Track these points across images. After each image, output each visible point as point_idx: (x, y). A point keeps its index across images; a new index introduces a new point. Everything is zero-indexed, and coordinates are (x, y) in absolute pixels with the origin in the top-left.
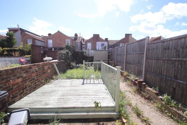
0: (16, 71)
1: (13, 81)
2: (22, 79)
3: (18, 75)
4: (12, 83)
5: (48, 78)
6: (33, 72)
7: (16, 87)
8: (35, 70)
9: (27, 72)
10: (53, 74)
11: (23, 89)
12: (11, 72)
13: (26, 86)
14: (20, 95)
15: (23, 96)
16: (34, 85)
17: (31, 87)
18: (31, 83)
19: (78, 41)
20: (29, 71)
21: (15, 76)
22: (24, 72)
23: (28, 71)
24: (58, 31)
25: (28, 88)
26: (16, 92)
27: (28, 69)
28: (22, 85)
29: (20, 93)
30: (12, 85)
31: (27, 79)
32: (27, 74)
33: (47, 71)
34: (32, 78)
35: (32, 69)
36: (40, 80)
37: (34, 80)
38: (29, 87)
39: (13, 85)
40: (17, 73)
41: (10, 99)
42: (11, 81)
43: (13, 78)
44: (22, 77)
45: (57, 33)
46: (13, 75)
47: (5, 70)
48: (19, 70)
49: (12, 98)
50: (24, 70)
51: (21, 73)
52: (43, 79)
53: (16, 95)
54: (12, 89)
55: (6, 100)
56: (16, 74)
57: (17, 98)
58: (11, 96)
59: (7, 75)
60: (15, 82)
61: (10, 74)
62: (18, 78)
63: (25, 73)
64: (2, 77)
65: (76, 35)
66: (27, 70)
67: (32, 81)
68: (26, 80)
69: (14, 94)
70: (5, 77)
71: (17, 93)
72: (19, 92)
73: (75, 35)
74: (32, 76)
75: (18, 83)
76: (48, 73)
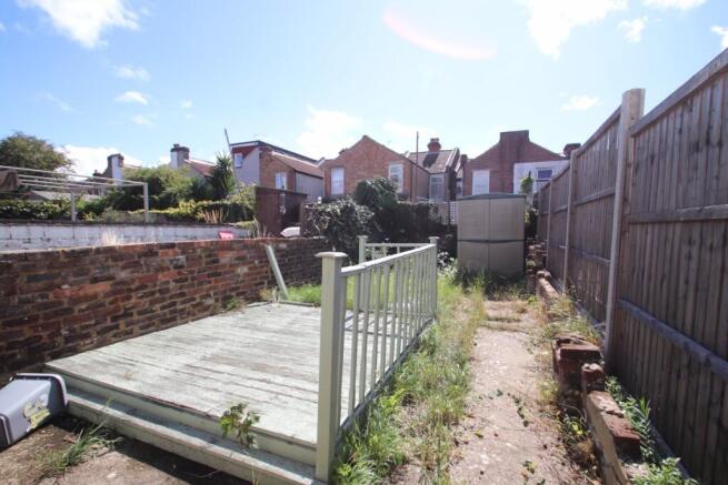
0: (87, 259)
1: (75, 288)
2: (112, 285)
3: (96, 272)
4: (68, 293)
5: (233, 294)
6: (161, 269)
7: (83, 307)
8: (171, 261)
9: (134, 265)
10: (263, 283)
11: (115, 319)
12: (66, 260)
13: (130, 309)
14: (98, 333)
15: (114, 339)
16: (166, 311)
17: (150, 315)
18: (152, 303)
19: (441, 166)
20: (142, 262)
21: (82, 272)
22: (121, 264)
23: (138, 262)
24: (365, 137)
25: (136, 317)
26: (87, 323)
27: (140, 257)
28: (111, 303)
29: (99, 327)
30: (71, 298)
31: (133, 287)
32: (133, 272)
33: (233, 271)
34: (155, 285)
35: (158, 259)
36: (197, 296)
37: (168, 295)
38: (139, 313)
39: (75, 300)
40: (91, 267)
41: (60, 340)
42: (65, 287)
43: (72, 279)
44: (110, 278)
45: (359, 143)
46: (75, 269)
47: (43, 253)
48: (101, 257)
49: (67, 340)
50: (122, 260)
51: (108, 267)
52: (209, 296)
53: (84, 332)
54: (69, 310)
55: (43, 341)
56: (89, 269)
57: (87, 342)
58: (64, 332)
59: (50, 267)
60: (81, 293)
61: (64, 266)
62: (95, 280)
63: (124, 268)
64: (33, 273)
65: (434, 145)
66: (136, 259)
67: (157, 295)
68: (130, 290)
69: (76, 326)
70: (42, 272)
71: (87, 327)
72: (95, 325)
73: (429, 146)
74: (157, 279)
75: (95, 296)
76: (239, 275)
